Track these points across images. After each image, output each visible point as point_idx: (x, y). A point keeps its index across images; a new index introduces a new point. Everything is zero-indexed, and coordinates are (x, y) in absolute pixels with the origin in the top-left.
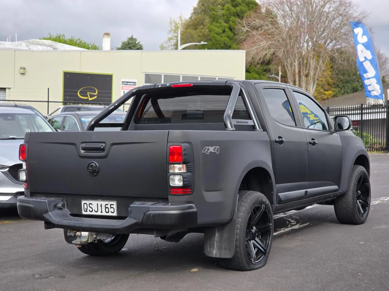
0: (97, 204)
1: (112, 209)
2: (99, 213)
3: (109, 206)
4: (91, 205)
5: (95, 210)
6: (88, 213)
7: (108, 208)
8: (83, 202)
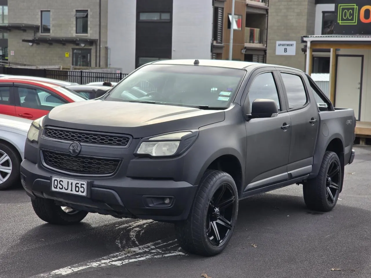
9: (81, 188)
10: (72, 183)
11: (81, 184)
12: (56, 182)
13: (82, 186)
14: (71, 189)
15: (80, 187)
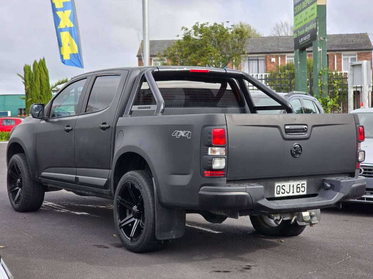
0: (290, 185)
1: (303, 188)
2: (291, 194)
3: (300, 186)
4: (283, 187)
5: (287, 191)
6: (281, 195)
7: (299, 188)
8: (277, 185)
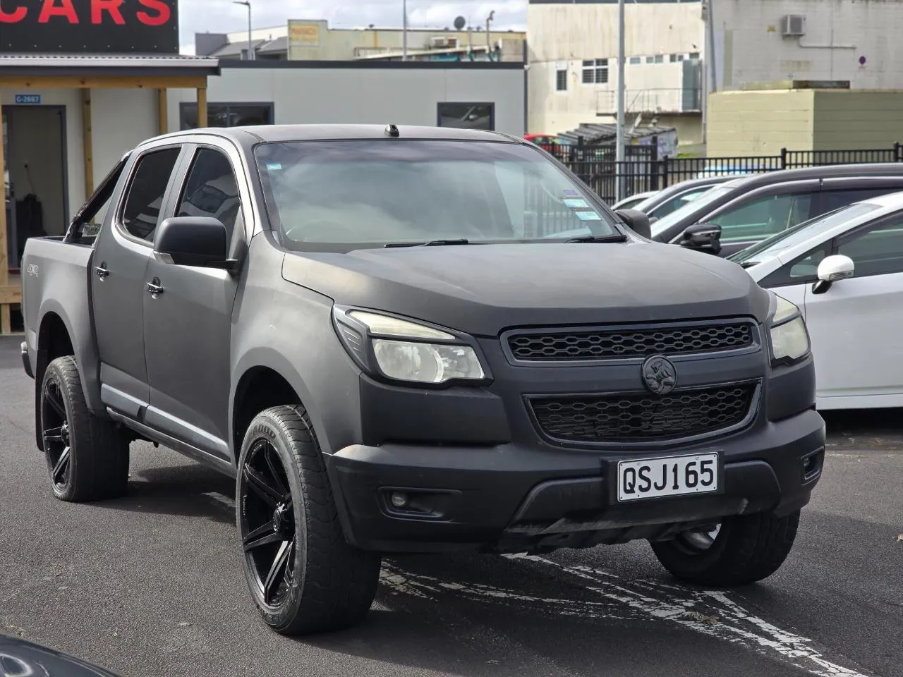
9: (702, 472)
10: (676, 466)
11: (703, 463)
12: (630, 474)
13: (706, 466)
14: (673, 485)
15: (699, 471)
